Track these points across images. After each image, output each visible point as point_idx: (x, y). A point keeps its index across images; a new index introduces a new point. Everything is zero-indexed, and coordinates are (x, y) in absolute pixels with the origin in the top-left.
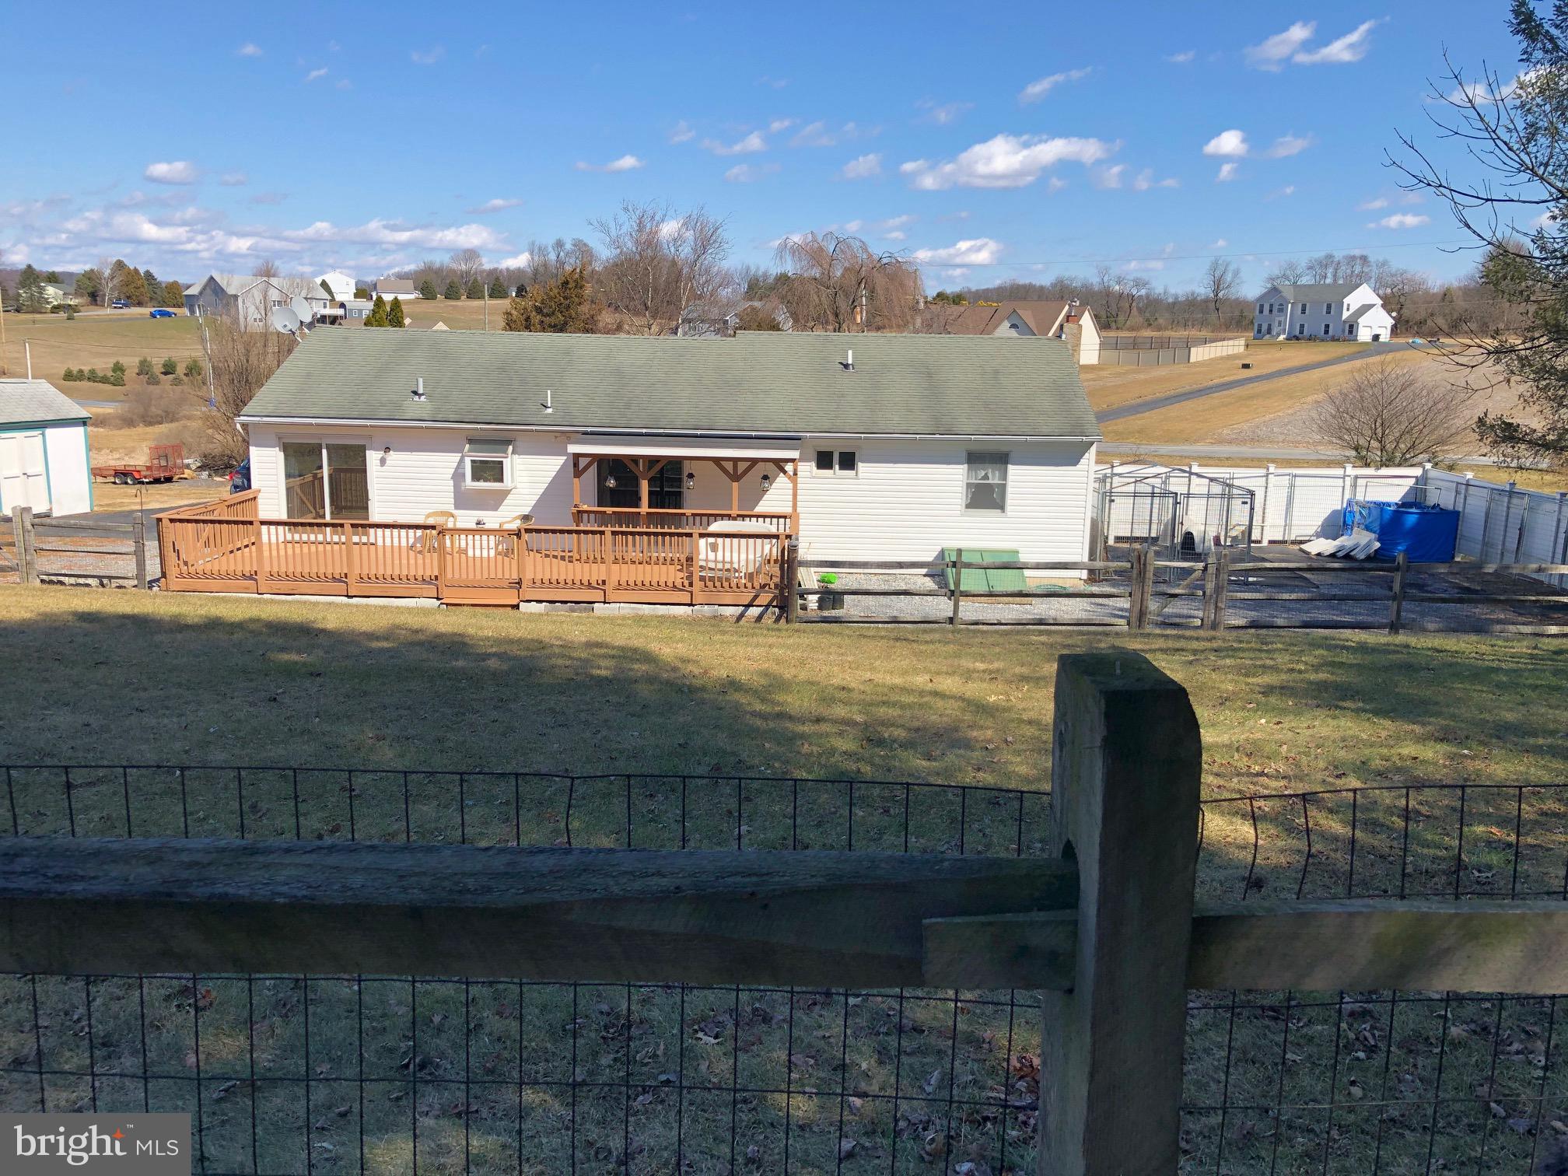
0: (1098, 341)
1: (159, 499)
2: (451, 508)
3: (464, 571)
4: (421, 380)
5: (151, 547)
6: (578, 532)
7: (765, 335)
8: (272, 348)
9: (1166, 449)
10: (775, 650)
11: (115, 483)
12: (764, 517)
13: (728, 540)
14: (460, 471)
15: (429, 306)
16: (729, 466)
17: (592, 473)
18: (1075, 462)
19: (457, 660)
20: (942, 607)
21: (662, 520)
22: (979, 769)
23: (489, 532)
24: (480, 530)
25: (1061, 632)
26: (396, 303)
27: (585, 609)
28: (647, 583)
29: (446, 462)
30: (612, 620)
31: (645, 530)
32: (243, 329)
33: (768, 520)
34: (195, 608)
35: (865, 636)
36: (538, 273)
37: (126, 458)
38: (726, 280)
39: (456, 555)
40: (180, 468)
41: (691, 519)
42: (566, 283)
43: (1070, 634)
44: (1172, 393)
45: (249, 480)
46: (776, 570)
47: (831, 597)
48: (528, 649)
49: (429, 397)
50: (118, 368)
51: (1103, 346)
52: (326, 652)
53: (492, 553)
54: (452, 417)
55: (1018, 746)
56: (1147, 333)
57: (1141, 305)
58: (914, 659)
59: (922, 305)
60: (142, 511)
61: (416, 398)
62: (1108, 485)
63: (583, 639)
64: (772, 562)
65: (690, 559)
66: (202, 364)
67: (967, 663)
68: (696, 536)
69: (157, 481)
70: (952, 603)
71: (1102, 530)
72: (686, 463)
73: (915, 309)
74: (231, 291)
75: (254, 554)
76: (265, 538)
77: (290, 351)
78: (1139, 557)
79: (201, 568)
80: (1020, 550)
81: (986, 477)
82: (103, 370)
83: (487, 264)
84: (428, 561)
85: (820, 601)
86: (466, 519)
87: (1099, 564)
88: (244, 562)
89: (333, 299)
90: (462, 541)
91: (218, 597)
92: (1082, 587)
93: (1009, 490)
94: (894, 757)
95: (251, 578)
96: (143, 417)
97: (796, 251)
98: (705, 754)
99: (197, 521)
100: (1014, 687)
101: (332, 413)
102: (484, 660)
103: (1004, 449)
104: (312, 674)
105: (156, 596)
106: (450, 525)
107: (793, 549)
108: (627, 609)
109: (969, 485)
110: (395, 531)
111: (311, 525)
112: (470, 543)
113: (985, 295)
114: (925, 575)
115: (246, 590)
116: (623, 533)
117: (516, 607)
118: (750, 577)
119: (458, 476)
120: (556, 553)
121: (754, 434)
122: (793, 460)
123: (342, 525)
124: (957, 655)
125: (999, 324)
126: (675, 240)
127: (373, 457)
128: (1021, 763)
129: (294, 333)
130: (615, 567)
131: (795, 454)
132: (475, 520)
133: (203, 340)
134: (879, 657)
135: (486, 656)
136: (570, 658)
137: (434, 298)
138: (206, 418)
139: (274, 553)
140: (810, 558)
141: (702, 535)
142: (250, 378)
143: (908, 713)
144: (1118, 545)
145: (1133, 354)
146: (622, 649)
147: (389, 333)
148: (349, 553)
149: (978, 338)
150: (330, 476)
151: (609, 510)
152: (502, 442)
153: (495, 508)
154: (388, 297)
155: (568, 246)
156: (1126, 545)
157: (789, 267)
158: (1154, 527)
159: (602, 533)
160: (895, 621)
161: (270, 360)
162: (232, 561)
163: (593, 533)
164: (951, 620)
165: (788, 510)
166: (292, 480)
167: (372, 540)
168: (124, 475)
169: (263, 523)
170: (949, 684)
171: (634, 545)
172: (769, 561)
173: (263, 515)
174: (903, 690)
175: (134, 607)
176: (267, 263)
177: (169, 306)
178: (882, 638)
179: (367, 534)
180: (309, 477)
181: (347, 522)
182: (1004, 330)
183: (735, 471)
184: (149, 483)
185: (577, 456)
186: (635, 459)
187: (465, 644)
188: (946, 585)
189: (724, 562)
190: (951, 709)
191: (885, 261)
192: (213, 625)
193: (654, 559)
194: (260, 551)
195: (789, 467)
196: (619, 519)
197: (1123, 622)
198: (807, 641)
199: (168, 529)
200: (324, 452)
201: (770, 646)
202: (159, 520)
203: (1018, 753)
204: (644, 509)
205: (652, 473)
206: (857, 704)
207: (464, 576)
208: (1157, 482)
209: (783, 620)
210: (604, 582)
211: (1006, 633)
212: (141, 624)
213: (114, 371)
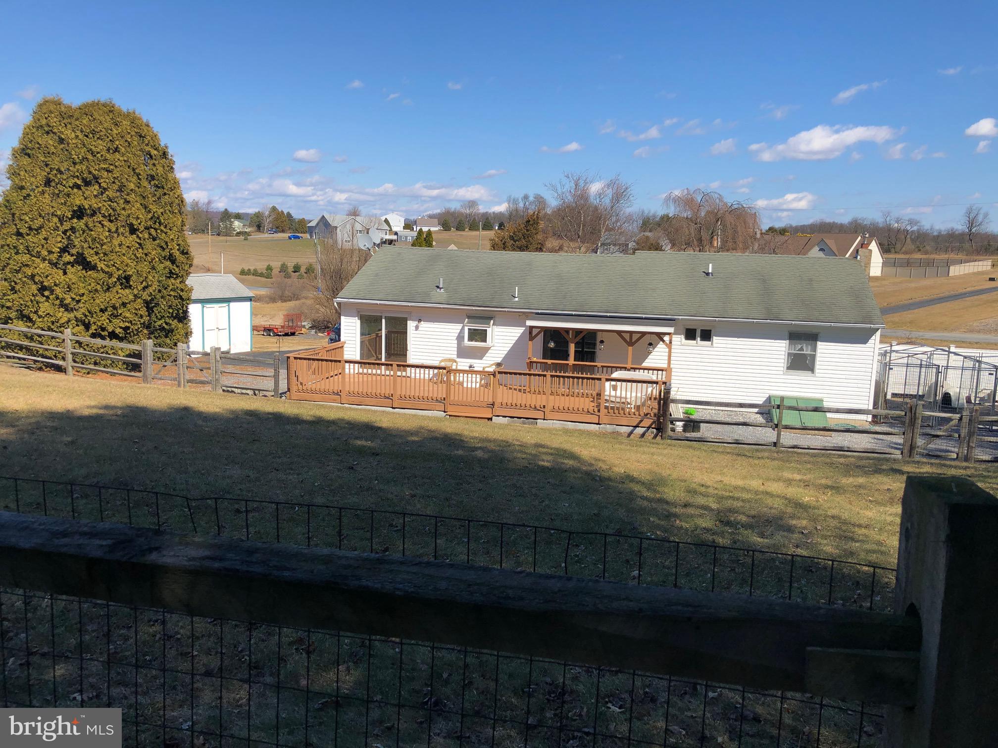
0: (881, 261)
1: (288, 345)
2: (455, 357)
3: (461, 395)
4: (441, 279)
5: (283, 373)
6: (530, 375)
7: (653, 254)
8: (356, 258)
9: (929, 335)
10: (655, 457)
11: (263, 335)
12: (649, 369)
13: (624, 384)
14: (461, 335)
15: (446, 235)
16: (627, 336)
17: (540, 339)
18: (865, 341)
19: (457, 450)
20: (770, 435)
21: (582, 369)
22: (797, 547)
23: (477, 372)
24: (471, 371)
25: (853, 457)
26: (429, 233)
27: (532, 423)
28: (571, 409)
29: (453, 329)
30: (549, 431)
31: (571, 375)
32: (340, 247)
33: (651, 372)
34: (307, 410)
35: (716, 452)
36: (513, 215)
37: (270, 321)
38: (629, 219)
39: (457, 386)
40: (299, 327)
41: (601, 369)
42: (529, 221)
43: (861, 458)
44: (935, 296)
45: (339, 336)
46: (655, 405)
47: (692, 424)
48: (500, 446)
49: (446, 290)
50: (269, 268)
51: (884, 264)
52: (382, 441)
53: (478, 385)
54: (459, 302)
55: (825, 533)
56: (918, 256)
57: (913, 237)
58: (751, 469)
59: (758, 236)
60: (279, 352)
61: (438, 290)
62: (888, 358)
63: (533, 442)
64: (653, 399)
65: (599, 395)
66: (315, 266)
67: (787, 475)
68: (604, 380)
69: (286, 335)
70: (776, 433)
71: (883, 388)
72: (599, 334)
73: (753, 237)
74: (334, 224)
75: (340, 380)
76: (347, 371)
77: (366, 261)
78: (911, 408)
79: (310, 387)
80: (825, 400)
81: (802, 349)
82: (261, 269)
83: (482, 209)
84: (440, 388)
85: (685, 426)
86: (463, 364)
87: (882, 412)
88: (334, 384)
89: (391, 230)
90: (461, 377)
91: (320, 405)
92: (868, 427)
93: (818, 359)
94: (738, 534)
95: (337, 394)
96: (281, 297)
97: (677, 200)
98: (611, 522)
99: (309, 359)
100: (821, 492)
101: (390, 298)
102: (474, 451)
103: (815, 331)
104: (373, 454)
105: (285, 402)
106: (454, 367)
107: (668, 392)
108: (558, 424)
109: (789, 354)
110: (422, 370)
111: (373, 364)
112: (465, 379)
113: (802, 229)
114: (757, 413)
115: (334, 401)
116: (557, 376)
117: (491, 419)
118: (638, 408)
119: (460, 338)
120: (515, 387)
121: (644, 316)
122: (669, 334)
123: (391, 365)
124: (780, 469)
125: (811, 249)
126: (600, 194)
127: (411, 325)
128: (828, 545)
129: (370, 250)
130: (552, 397)
131: (671, 330)
132: (469, 365)
133: (316, 253)
134: (727, 466)
135: (476, 449)
136: (526, 453)
137: (450, 230)
138: (316, 299)
139: (352, 380)
140: (678, 397)
141: (607, 380)
142: (342, 275)
143: (747, 505)
144: (893, 399)
145: (906, 270)
146: (557, 449)
147: (424, 251)
148: (395, 382)
149: (798, 258)
150: (386, 335)
151: (549, 362)
152: (486, 318)
153: (481, 357)
154: (425, 229)
155: (531, 199)
156: (900, 400)
157: (671, 211)
158: (921, 388)
159: (545, 376)
160: (737, 442)
161: (354, 266)
162: (327, 384)
163: (539, 375)
164: (775, 444)
165: (665, 366)
166: (364, 337)
167: (408, 375)
168: (269, 331)
169: (346, 362)
170: (775, 487)
171: (564, 384)
172: (650, 399)
173: (347, 356)
174: (744, 489)
175: (273, 409)
176: (355, 208)
177: (299, 233)
178: (728, 453)
179: (405, 371)
180: (374, 336)
181: (395, 363)
182: (815, 252)
183: (631, 339)
184: (283, 335)
185: (531, 328)
186: (567, 330)
187: (462, 441)
188: (772, 420)
189: (621, 398)
190: (777, 504)
191: (736, 206)
192: (319, 422)
193: (576, 394)
194: (344, 377)
195: (666, 338)
196: (556, 367)
197: (898, 452)
198: (677, 453)
199: (294, 364)
200: (384, 321)
201: (653, 454)
202: (288, 358)
203: (825, 537)
204: (571, 361)
205: (578, 339)
206: (712, 496)
207: (461, 398)
208: (924, 357)
209: (659, 438)
210: (544, 407)
211: (814, 456)
212: (278, 418)
213: (267, 270)
